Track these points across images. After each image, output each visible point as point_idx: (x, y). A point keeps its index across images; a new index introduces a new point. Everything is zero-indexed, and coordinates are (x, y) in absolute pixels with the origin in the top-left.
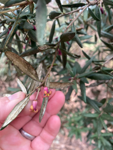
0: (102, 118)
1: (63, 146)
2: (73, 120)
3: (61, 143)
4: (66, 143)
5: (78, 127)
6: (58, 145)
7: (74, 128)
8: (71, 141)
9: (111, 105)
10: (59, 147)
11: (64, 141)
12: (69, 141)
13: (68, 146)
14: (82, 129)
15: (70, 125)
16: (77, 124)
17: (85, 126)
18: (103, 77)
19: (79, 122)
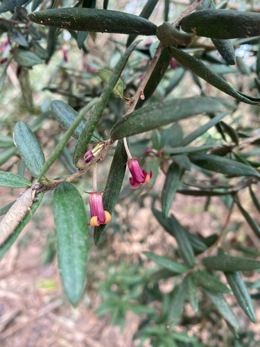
0: (193, 279)
1: (79, 336)
2: (119, 278)
3: (78, 329)
4: (88, 333)
5: (125, 298)
6: (69, 331)
7: (116, 299)
8: (101, 331)
9: (226, 253)
10: (69, 336)
11: (87, 327)
12: (97, 329)
13: (90, 341)
14: (133, 306)
15: (108, 289)
16: (127, 291)
17: (143, 301)
18: (234, 167)
19: (131, 287)
